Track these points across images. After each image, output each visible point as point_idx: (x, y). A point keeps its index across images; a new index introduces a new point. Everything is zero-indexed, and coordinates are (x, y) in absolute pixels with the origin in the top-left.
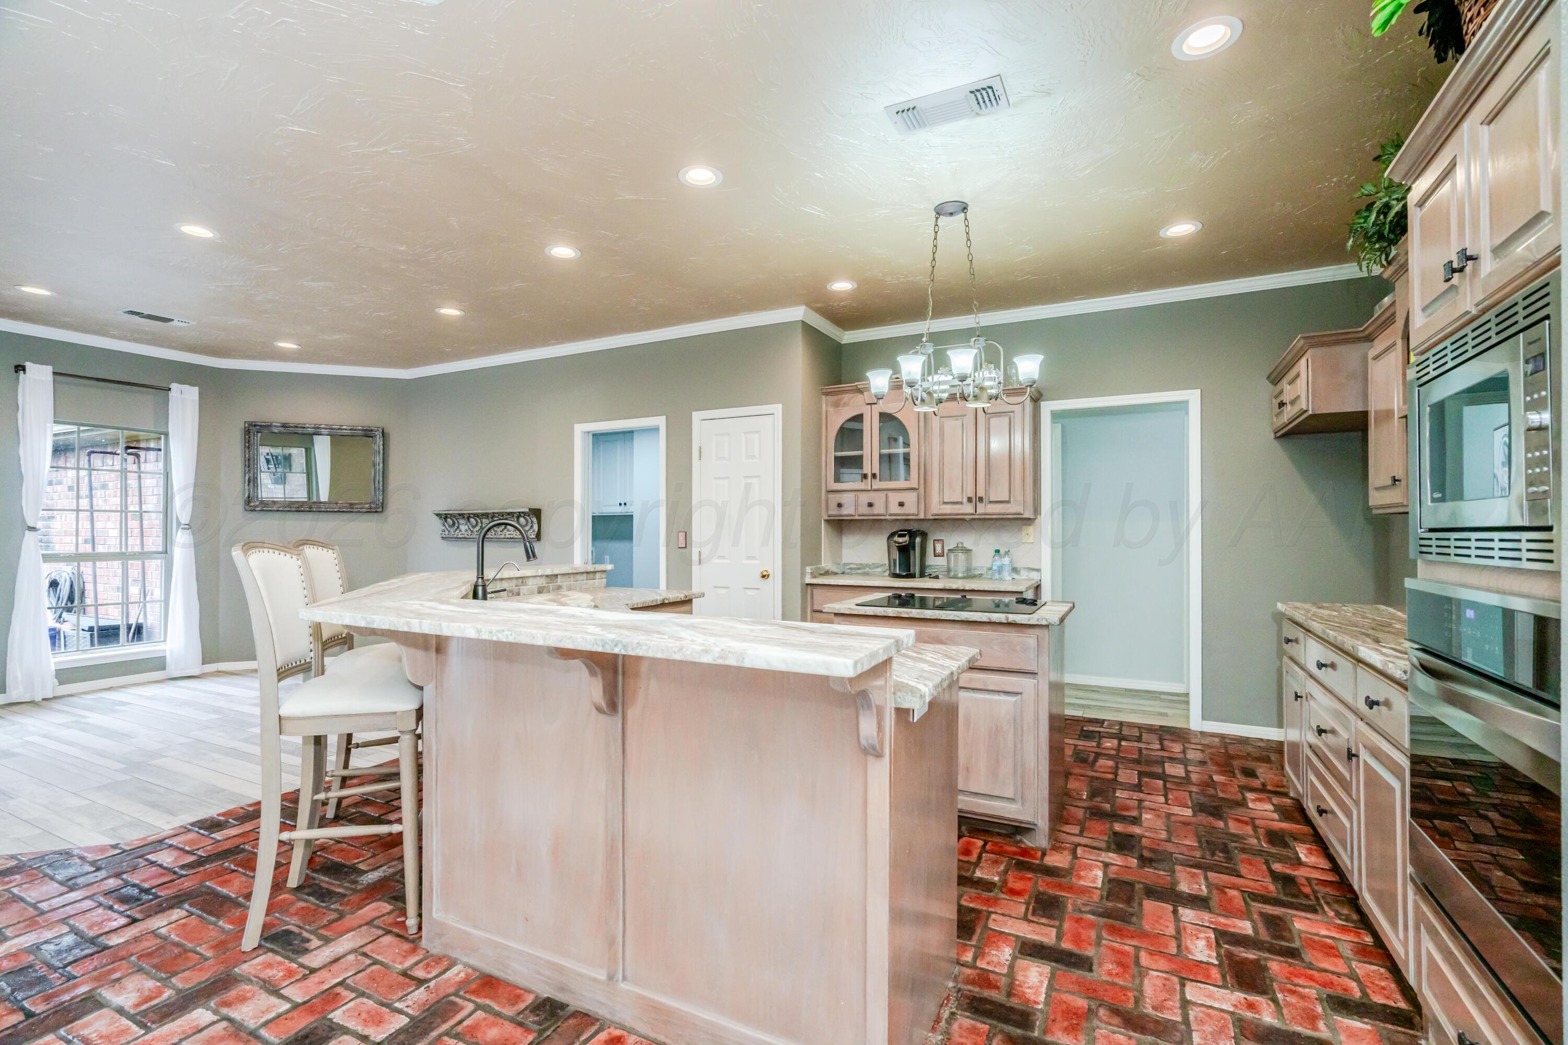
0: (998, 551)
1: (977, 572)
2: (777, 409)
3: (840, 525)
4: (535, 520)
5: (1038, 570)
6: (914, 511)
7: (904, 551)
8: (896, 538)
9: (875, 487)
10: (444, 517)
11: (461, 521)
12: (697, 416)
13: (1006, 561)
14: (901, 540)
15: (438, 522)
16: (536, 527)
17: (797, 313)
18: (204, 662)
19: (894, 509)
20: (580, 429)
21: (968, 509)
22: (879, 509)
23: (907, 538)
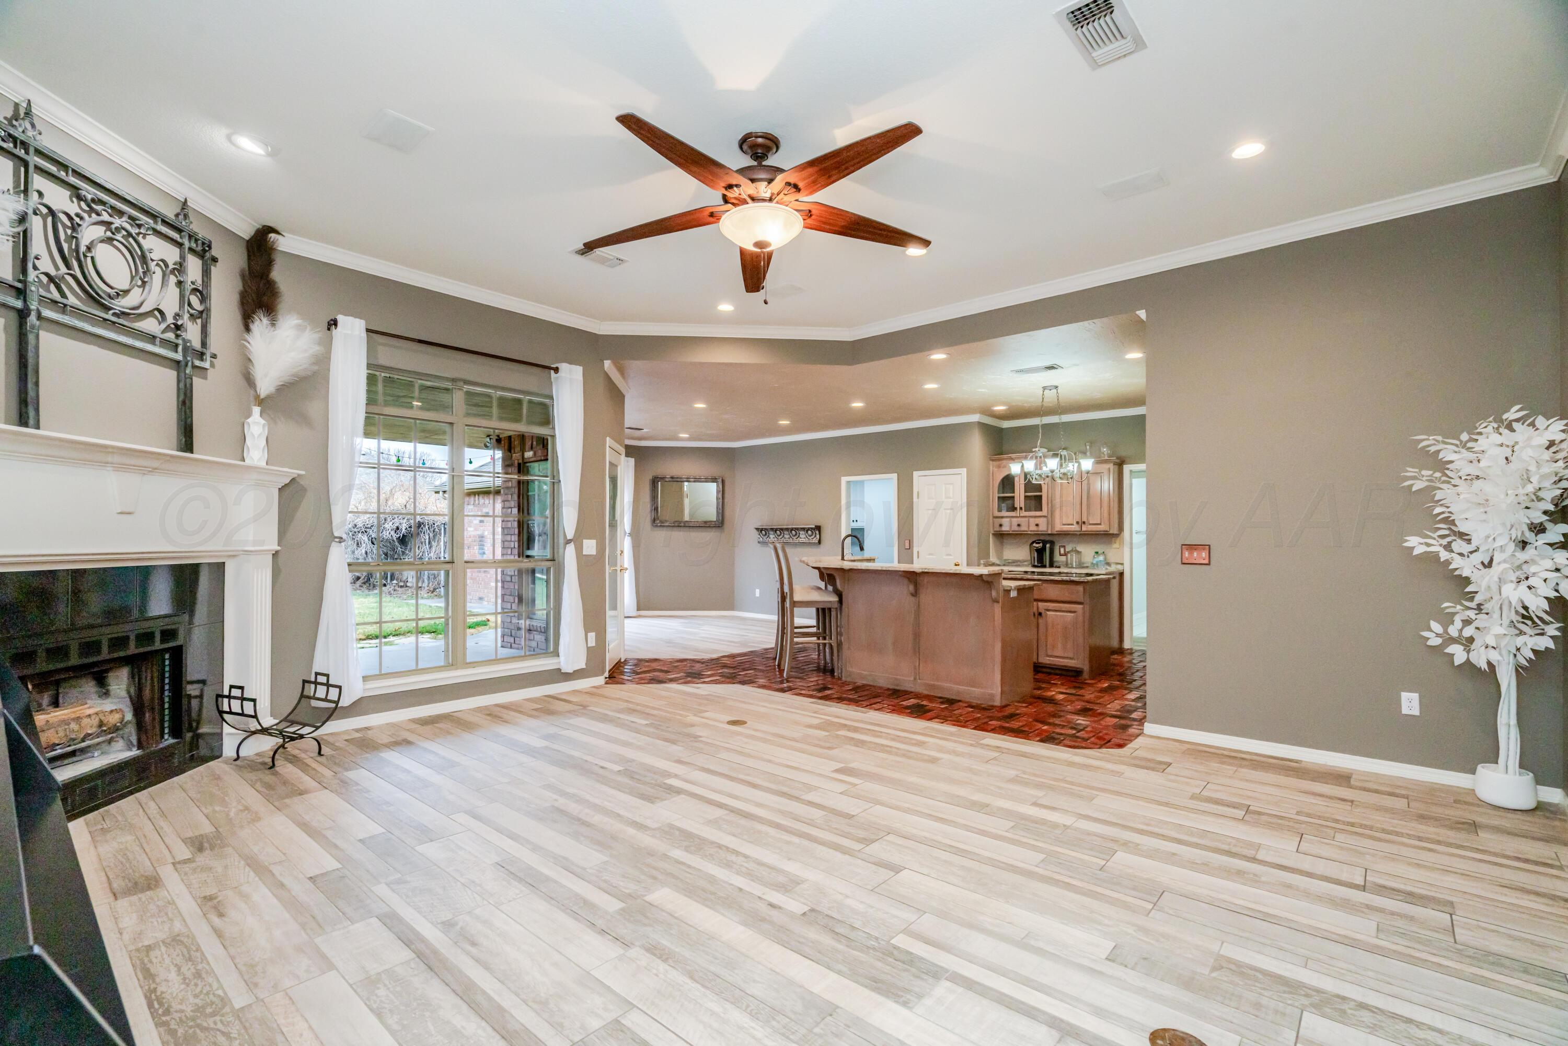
0: (1097, 553)
1: (1085, 565)
2: (964, 471)
3: (1001, 536)
4: (817, 532)
5: (1122, 564)
6: (1045, 529)
7: (1041, 552)
8: (1034, 545)
9: (1022, 515)
10: (760, 530)
11: (772, 533)
12: (916, 474)
13: (1101, 558)
14: (1037, 545)
15: (756, 533)
16: (818, 536)
17: (975, 418)
18: (638, 610)
19: (1033, 528)
20: (844, 480)
21: (1075, 528)
22: (1024, 528)
23: (1041, 545)
